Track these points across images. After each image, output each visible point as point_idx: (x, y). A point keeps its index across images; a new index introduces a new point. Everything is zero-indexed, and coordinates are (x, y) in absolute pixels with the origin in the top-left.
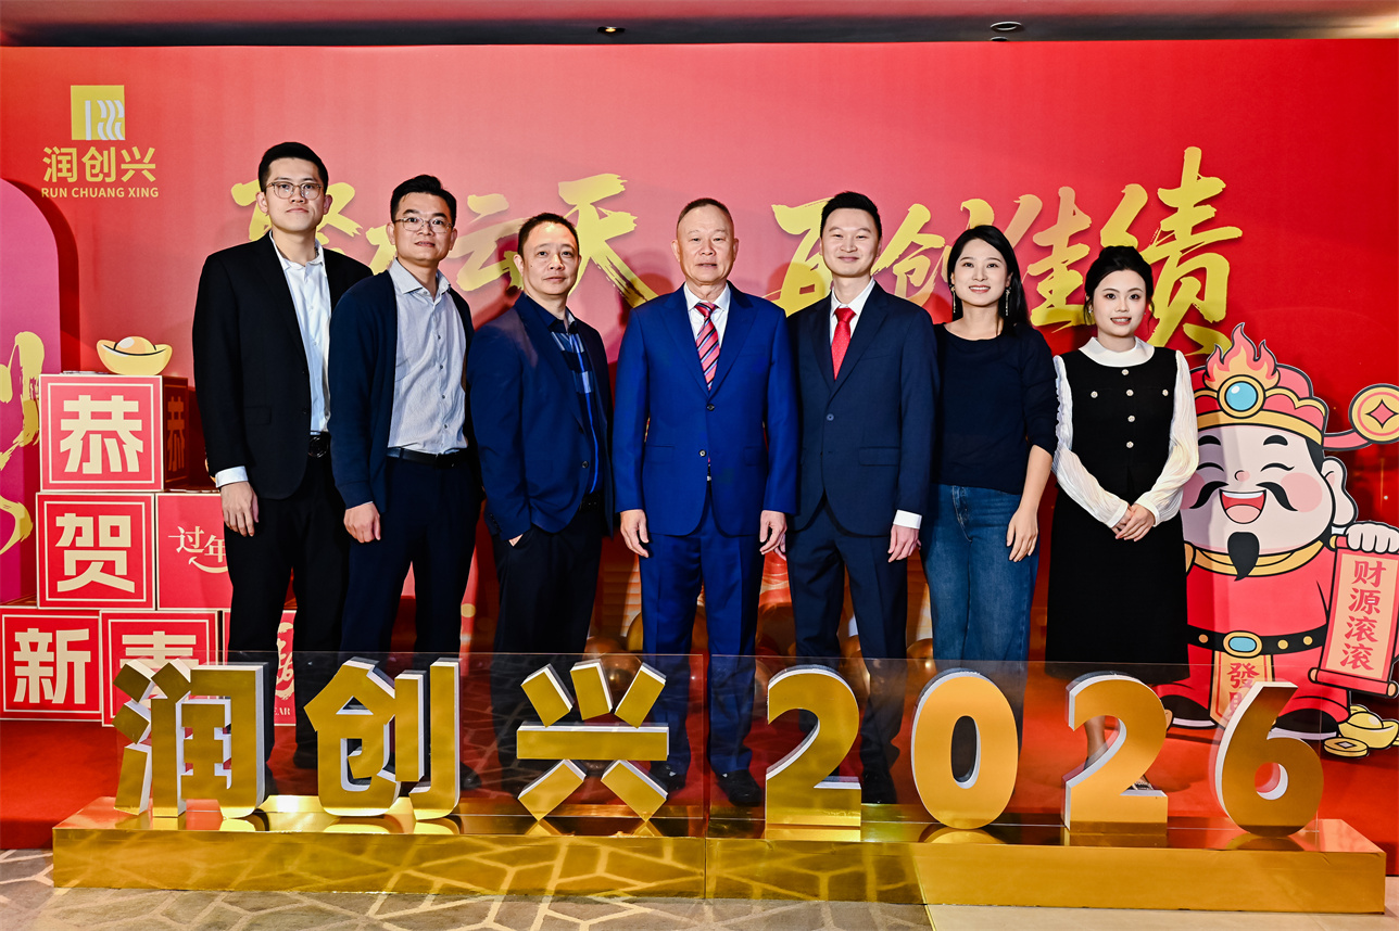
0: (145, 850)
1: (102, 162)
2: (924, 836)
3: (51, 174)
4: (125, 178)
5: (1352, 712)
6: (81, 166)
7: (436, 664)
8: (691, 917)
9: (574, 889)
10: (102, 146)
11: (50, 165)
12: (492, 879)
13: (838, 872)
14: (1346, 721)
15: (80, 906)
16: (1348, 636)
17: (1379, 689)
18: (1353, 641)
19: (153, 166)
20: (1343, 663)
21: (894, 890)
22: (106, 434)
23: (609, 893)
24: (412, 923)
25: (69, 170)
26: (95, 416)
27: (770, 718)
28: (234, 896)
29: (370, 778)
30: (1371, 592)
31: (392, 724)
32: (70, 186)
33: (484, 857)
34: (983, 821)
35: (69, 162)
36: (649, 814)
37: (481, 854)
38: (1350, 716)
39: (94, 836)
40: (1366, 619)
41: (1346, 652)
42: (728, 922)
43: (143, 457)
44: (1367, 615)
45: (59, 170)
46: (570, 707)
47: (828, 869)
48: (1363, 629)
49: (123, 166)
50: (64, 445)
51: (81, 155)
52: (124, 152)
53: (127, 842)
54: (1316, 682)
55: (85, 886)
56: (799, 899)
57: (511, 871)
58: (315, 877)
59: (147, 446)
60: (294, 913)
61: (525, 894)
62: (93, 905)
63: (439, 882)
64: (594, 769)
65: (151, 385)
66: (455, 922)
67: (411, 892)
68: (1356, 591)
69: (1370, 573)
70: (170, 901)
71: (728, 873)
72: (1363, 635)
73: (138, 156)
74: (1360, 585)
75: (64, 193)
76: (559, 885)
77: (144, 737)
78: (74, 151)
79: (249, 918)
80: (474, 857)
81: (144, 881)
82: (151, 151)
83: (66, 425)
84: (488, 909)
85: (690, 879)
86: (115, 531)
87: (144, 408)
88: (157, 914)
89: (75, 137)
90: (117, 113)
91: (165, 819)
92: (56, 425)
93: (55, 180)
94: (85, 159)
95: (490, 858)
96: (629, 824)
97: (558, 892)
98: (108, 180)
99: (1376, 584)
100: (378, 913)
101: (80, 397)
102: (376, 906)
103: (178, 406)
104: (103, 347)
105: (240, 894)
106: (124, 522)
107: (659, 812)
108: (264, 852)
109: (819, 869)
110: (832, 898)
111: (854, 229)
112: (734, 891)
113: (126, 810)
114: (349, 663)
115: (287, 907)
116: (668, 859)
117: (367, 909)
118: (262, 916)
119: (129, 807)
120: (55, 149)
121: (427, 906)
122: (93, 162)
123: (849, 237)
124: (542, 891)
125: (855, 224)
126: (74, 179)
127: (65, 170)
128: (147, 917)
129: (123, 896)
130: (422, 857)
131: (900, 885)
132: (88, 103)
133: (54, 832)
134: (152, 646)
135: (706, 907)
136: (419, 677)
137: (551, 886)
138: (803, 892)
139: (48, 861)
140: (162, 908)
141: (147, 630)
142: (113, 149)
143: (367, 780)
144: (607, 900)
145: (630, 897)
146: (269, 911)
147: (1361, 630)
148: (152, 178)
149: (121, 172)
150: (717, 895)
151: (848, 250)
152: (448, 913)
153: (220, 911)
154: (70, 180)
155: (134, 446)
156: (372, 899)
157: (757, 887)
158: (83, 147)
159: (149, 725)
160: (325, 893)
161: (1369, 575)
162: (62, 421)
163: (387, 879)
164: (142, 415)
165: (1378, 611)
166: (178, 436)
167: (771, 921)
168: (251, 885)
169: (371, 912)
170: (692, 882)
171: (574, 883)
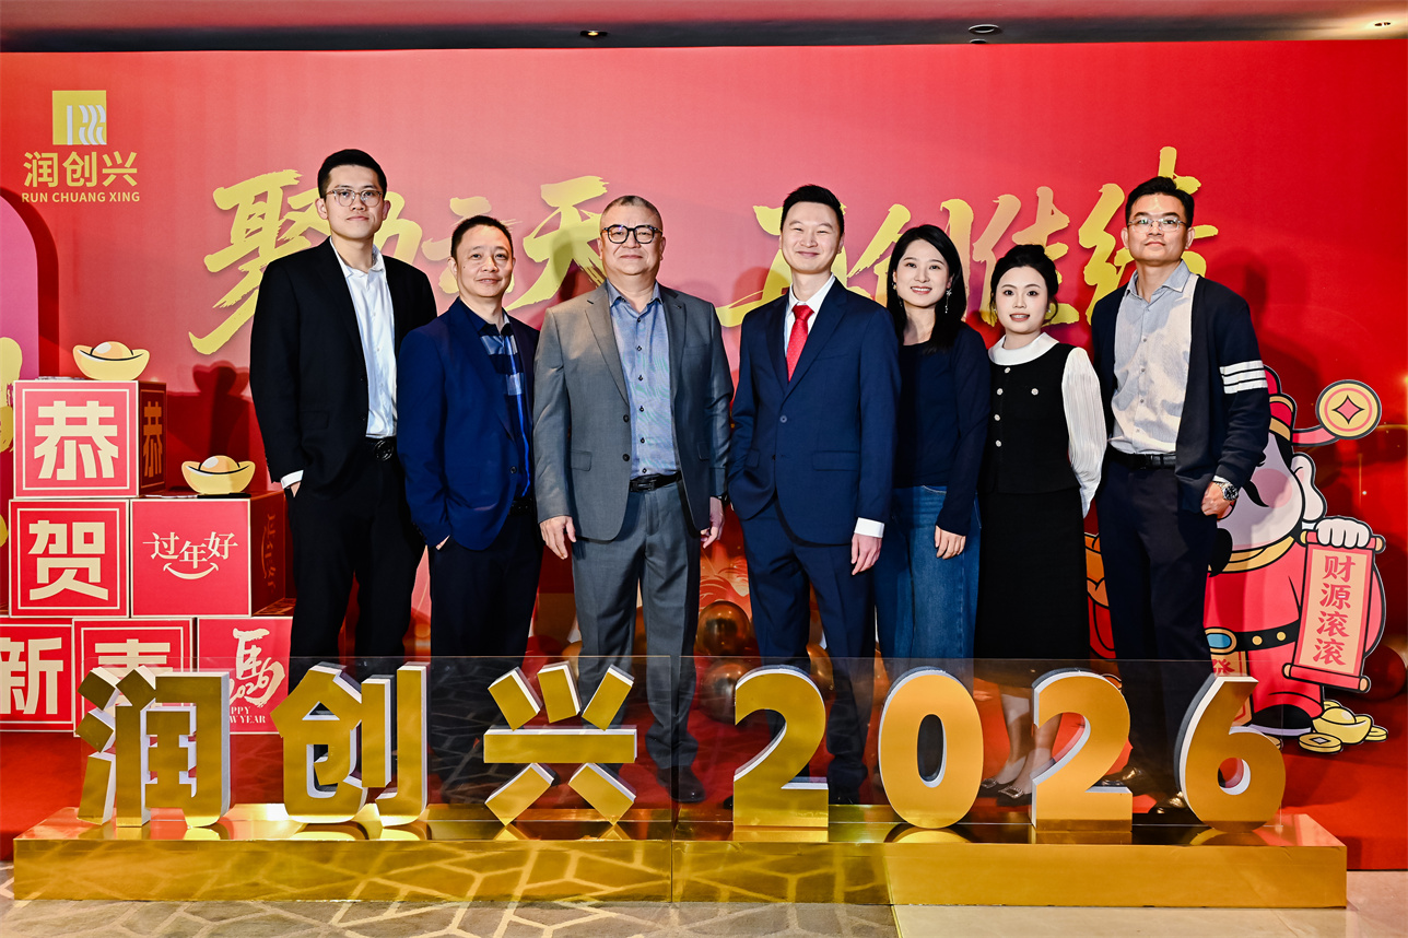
0: (109, 861)
1: (83, 168)
2: (891, 836)
3: (31, 179)
4: (106, 183)
5: (1326, 708)
6: (63, 171)
7: (403, 668)
8: (656, 921)
9: (541, 894)
10: (83, 151)
11: (31, 171)
12: (458, 885)
13: (807, 874)
14: (1320, 716)
15: (40, 919)
16: (1320, 631)
17: (1351, 684)
18: (1325, 636)
19: (134, 171)
20: (1316, 659)
21: (862, 891)
22: (81, 440)
23: (576, 898)
24: (374, 931)
25: (50, 175)
26: (70, 421)
27: (738, 718)
28: (197, 906)
29: (336, 785)
30: (1342, 587)
32: (51, 191)
33: (453, 864)
34: (951, 820)
35: (49, 167)
36: (616, 818)
38: (1324, 711)
39: (58, 849)
40: (1337, 614)
41: (1318, 648)
42: (693, 924)
43: (118, 463)
44: (1337, 610)
45: (41, 175)
47: (798, 872)
48: (1334, 624)
49: (105, 171)
50: (38, 452)
51: (62, 160)
52: (106, 157)
53: (93, 853)
54: (1290, 677)
55: (47, 898)
56: (766, 902)
57: (479, 877)
58: (280, 886)
59: (122, 452)
60: (256, 922)
61: (492, 900)
62: (56, 917)
63: (405, 889)
64: (562, 772)
65: (127, 391)
66: (418, 929)
67: (377, 900)
68: (1327, 586)
69: (1340, 568)
70: (131, 911)
71: (694, 877)
72: (1335, 630)
73: (119, 161)
74: (1331, 581)
75: (44, 198)
76: (525, 891)
77: (109, 745)
78: (55, 156)
79: (211, 927)
80: (442, 864)
81: (107, 892)
82: (133, 156)
83: (40, 431)
84: (453, 916)
85: (657, 883)
86: (89, 538)
87: (120, 413)
88: (117, 925)
89: (56, 144)
90: (99, 120)
91: (129, 829)
92: (30, 432)
93: (35, 185)
94: (66, 165)
95: (459, 864)
96: (598, 829)
97: (524, 898)
98: (88, 185)
99: (1346, 579)
100: (341, 921)
101: (55, 402)
102: (340, 914)
103: (154, 411)
104: (80, 353)
105: (203, 904)
106: (98, 529)
107: (627, 815)
108: (228, 865)
109: (788, 871)
110: (798, 900)
111: (815, 223)
112: (701, 895)
113: (89, 821)
114: (316, 668)
115: (250, 917)
116: (638, 863)
117: (330, 917)
118: (224, 925)
119: (92, 817)
120: (36, 154)
121: (391, 913)
122: (74, 167)
123: (810, 231)
124: (508, 897)
125: (817, 219)
126: (55, 184)
127: (46, 175)
128: (106, 928)
129: (84, 907)
130: (390, 864)
131: (868, 886)
132: (69, 108)
133: (15, 844)
134: (125, 654)
135: (672, 911)
136: (386, 682)
138: (771, 895)
139: (10, 873)
140: (123, 919)
141: (121, 637)
142: (94, 155)
143: (333, 787)
144: (574, 905)
145: (596, 902)
146: (231, 920)
147: (1333, 625)
148: (133, 183)
149: (102, 177)
150: (684, 898)
151: (808, 245)
152: (412, 921)
153: (181, 922)
154: (50, 185)
155: (109, 452)
156: (336, 908)
157: (725, 890)
158: (64, 151)
159: (114, 733)
160: (289, 902)
161: (1339, 570)
162: (37, 427)
163: (352, 888)
164: (117, 420)
165: (1348, 606)
166: (156, 441)
167: (737, 924)
168: (215, 895)
169: (334, 921)
170: (659, 886)
171: (541, 888)
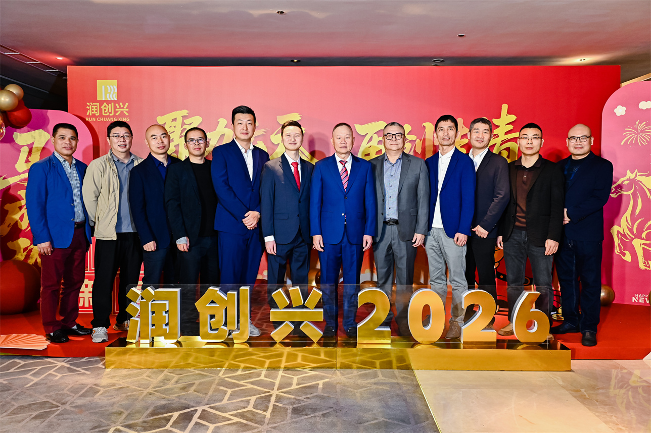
1: (109, 108)
2: (412, 346)
3: (89, 113)
4: (117, 114)
6: (101, 110)
7: (241, 288)
8: (332, 375)
9: (290, 367)
10: (108, 102)
11: (89, 109)
12: (262, 364)
15: (117, 374)
19: (128, 110)
23: (303, 368)
25: (96, 111)
27: (359, 306)
28: (171, 370)
29: (218, 329)
31: (226, 310)
32: (97, 117)
33: (258, 357)
34: (433, 341)
35: (96, 108)
36: (317, 340)
37: (258, 356)
42: (345, 376)
45: (93, 111)
46: (289, 303)
49: (117, 110)
51: (100, 106)
52: (117, 105)
55: (117, 368)
56: (369, 369)
57: (268, 361)
58: (198, 364)
60: (193, 375)
61: (274, 368)
62: (122, 374)
63: (242, 365)
64: (297, 324)
66: (250, 377)
67: (233, 368)
70: (148, 372)
71: (344, 361)
73: (122, 106)
75: (94, 119)
76: (285, 365)
77: (137, 315)
78: (98, 104)
79: (177, 377)
81: (138, 366)
82: (127, 104)
84: (261, 373)
85: (331, 363)
88: (144, 376)
89: (98, 99)
90: (114, 90)
91: (145, 344)
93: (91, 115)
94: (102, 107)
95: (260, 357)
97: (285, 368)
98: (111, 115)
100: (223, 375)
107: (320, 340)
108: (179, 356)
110: (381, 368)
112: (347, 367)
117: (219, 374)
118: (181, 377)
119: (132, 340)
120: (91, 103)
121: (239, 372)
122: (105, 108)
124: (280, 367)
126: (98, 114)
127: (94, 111)
128: (141, 377)
130: (236, 357)
131: (405, 364)
132: (103, 87)
135: (337, 372)
136: (235, 293)
137: (283, 365)
138: (371, 367)
140: (147, 375)
142: (113, 104)
143: (217, 329)
144: (302, 370)
145: (310, 369)
146: (184, 375)
148: (127, 114)
149: (115, 112)
150: (341, 368)
152: (247, 375)
153: (166, 376)
154: (96, 115)
156: (220, 371)
157: (355, 365)
158: (102, 102)
159: (139, 311)
160: (203, 369)
163: (224, 364)
167: (361, 376)
168: (176, 367)
169: (221, 374)
170: (333, 364)
171: (290, 365)
